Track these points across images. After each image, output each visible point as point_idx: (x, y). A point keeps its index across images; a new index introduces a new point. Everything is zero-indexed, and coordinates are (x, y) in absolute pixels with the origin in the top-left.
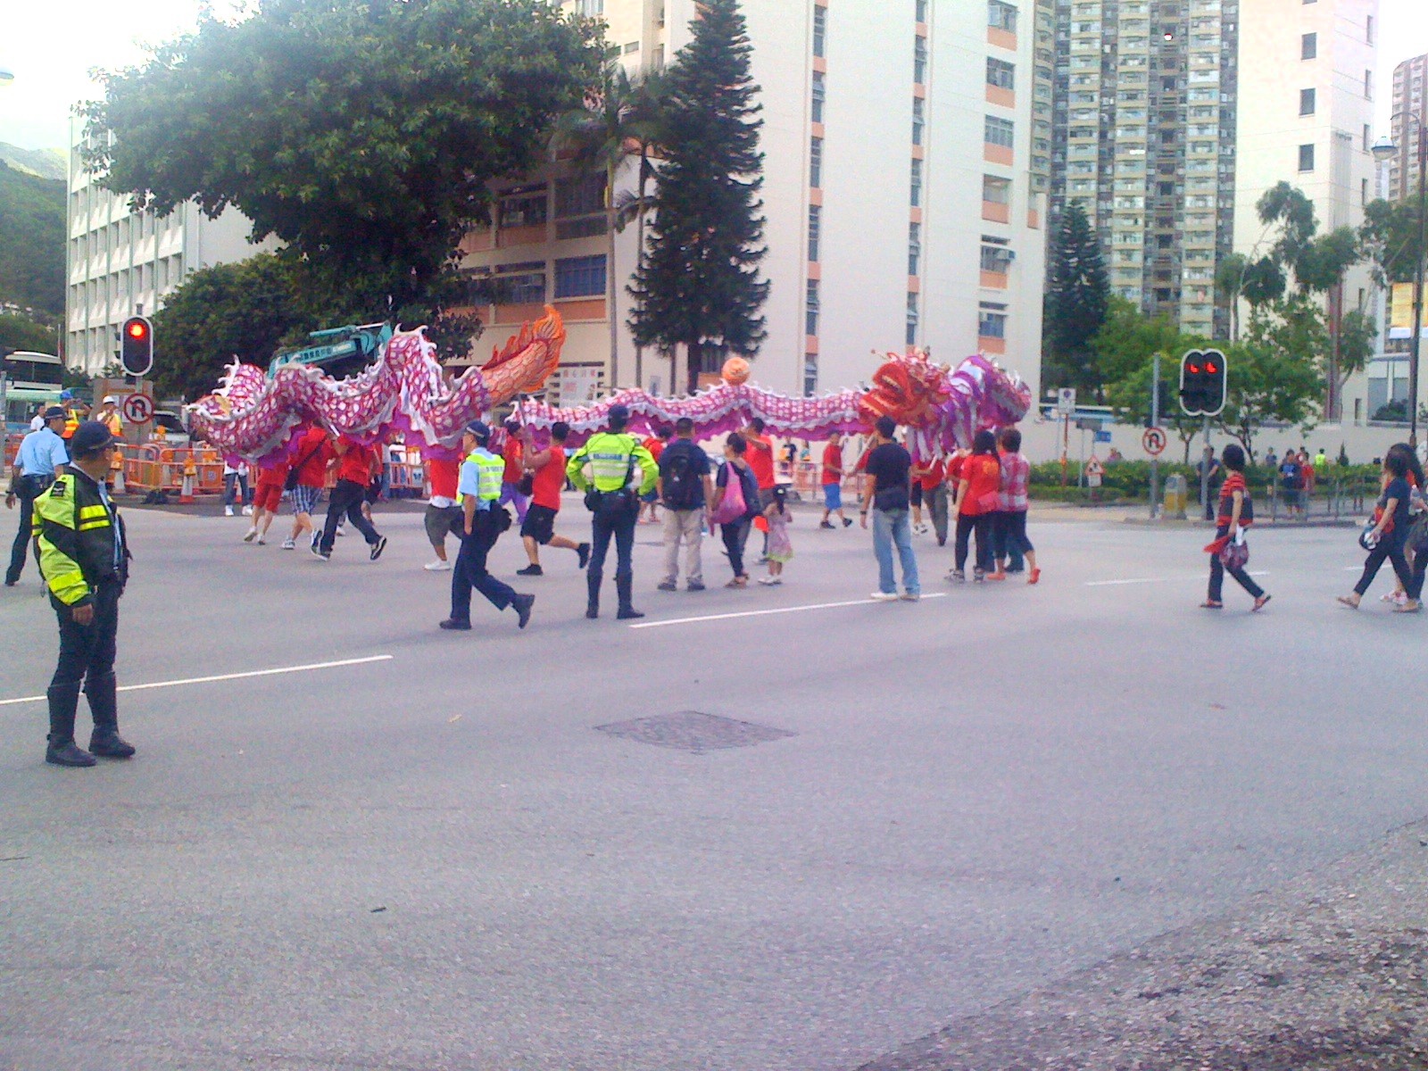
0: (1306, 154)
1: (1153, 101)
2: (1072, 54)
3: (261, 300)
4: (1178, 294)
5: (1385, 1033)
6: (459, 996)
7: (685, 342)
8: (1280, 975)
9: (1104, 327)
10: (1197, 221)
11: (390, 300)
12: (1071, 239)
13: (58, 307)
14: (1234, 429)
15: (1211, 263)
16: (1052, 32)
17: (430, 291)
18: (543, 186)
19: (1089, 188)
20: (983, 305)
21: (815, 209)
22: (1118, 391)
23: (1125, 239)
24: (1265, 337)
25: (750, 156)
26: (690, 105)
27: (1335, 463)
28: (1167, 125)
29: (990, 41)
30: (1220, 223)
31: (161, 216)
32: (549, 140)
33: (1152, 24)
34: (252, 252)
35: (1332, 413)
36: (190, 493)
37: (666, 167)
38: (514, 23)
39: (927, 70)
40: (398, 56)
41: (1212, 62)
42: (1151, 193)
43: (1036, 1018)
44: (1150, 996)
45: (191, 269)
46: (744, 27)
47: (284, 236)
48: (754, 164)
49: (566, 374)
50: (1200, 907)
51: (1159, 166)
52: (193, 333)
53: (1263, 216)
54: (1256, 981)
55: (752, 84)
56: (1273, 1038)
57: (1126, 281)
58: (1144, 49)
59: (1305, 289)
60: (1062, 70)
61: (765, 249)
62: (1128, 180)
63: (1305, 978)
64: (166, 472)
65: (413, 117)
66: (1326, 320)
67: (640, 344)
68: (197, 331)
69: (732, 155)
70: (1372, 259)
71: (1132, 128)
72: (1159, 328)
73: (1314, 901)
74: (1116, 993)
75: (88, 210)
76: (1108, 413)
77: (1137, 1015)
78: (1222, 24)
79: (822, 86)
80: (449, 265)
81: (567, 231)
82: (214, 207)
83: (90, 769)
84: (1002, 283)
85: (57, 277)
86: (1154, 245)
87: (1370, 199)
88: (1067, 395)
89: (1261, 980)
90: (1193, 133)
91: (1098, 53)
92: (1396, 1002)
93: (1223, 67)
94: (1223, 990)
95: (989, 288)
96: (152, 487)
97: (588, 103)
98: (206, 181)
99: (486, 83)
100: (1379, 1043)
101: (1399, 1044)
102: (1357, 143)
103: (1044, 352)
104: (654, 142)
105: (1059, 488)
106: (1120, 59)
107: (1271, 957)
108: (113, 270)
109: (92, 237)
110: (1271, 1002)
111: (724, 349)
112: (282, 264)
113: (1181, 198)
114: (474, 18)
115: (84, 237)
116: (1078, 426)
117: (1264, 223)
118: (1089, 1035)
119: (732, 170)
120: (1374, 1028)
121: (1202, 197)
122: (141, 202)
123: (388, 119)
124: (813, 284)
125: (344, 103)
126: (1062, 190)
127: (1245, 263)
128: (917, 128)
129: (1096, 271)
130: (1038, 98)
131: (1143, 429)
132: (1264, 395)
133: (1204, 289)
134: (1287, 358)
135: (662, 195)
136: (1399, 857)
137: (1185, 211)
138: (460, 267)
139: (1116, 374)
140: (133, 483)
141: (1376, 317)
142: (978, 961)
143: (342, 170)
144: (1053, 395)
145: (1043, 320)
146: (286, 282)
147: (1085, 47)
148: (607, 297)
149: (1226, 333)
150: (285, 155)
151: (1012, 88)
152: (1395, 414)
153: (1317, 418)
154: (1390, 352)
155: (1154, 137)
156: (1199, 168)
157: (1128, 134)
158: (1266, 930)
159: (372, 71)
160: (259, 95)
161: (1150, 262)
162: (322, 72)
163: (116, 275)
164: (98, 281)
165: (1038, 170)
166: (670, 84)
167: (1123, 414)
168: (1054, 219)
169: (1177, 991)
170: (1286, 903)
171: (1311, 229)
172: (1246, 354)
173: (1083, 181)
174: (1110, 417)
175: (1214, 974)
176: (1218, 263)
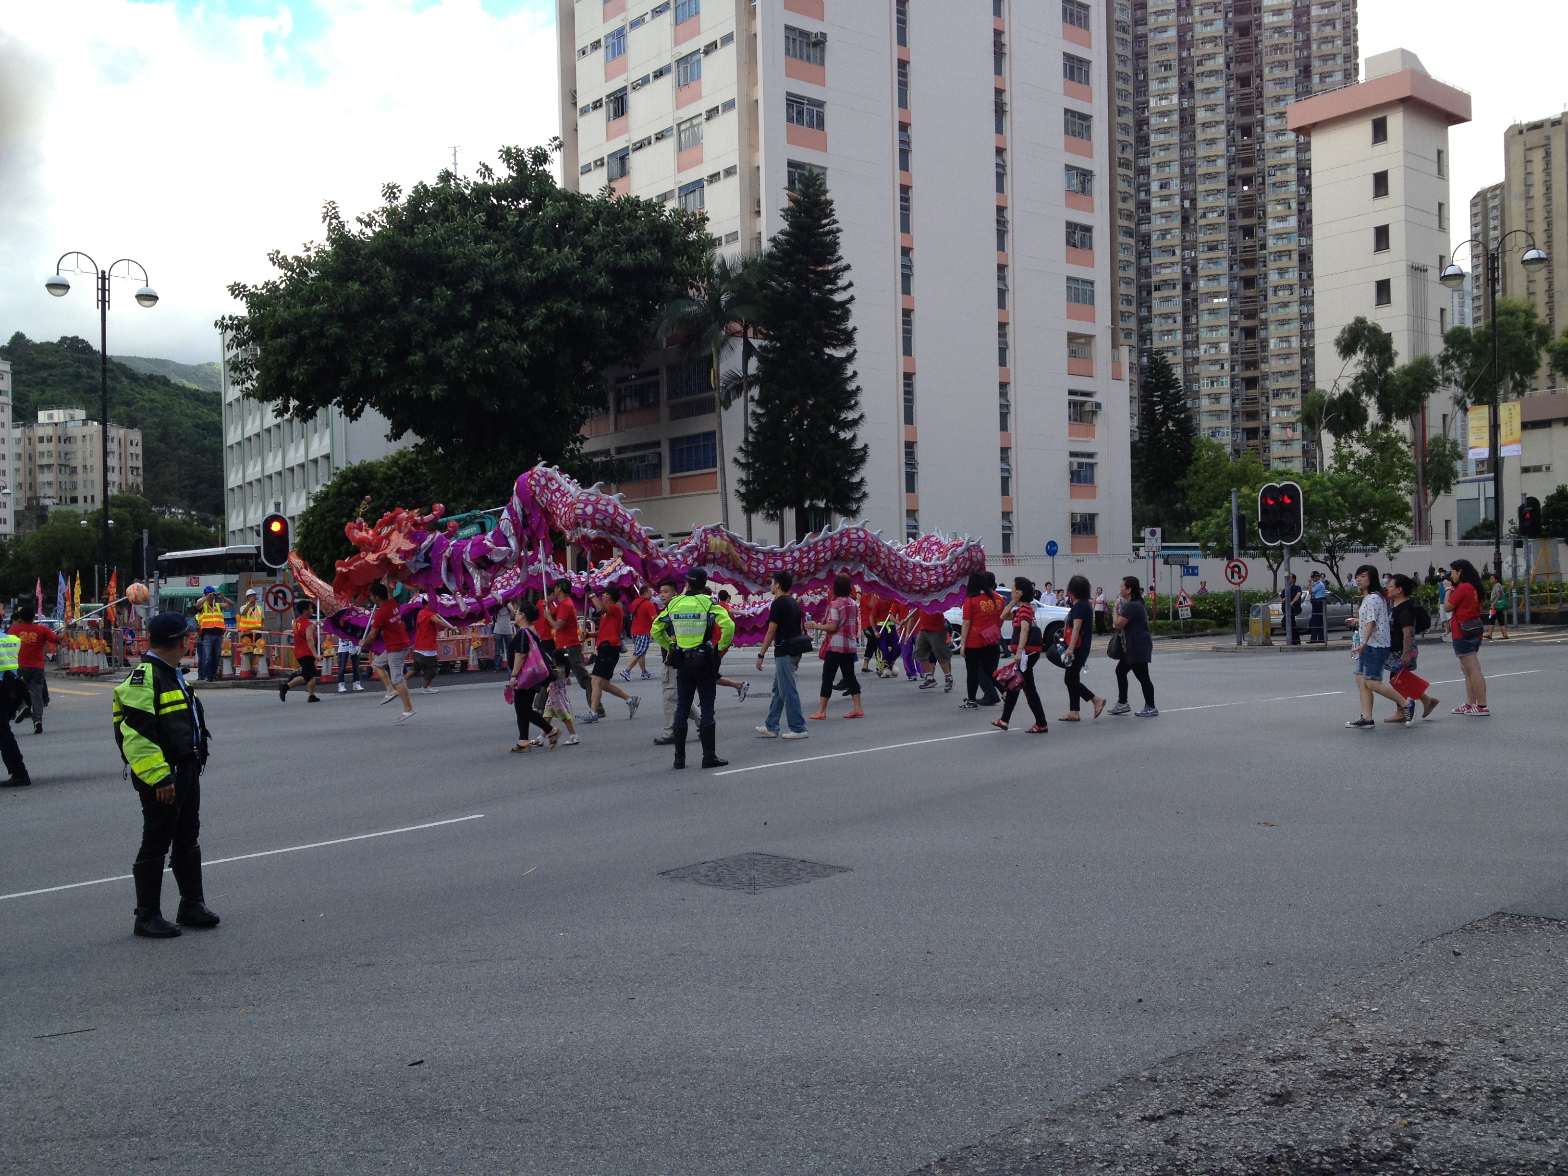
0: (1383, 289)
1: (1234, 250)
2: (1152, 211)
4: (1267, 432)
5: (1387, 1150)
7: (791, 507)
8: (1289, 1093)
9: (1192, 468)
10: (1282, 362)
12: (1157, 387)
13: (219, 510)
14: (1321, 557)
15: (1297, 400)
16: (1133, 193)
18: (656, 372)
19: (1175, 337)
20: (1073, 454)
21: (908, 377)
22: (1204, 529)
23: (1212, 383)
24: (1350, 467)
25: (844, 332)
26: (785, 288)
28: (1248, 272)
29: (1068, 205)
30: (1304, 362)
31: (305, 420)
32: (657, 329)
33: (1229, 177)
34: (393, 448)
35: (1422, 535)
37: (766, 346)
38: (622, 222)
39: (1008, 240)
40: (516, 260)
41: (1290, 208)
42: (1236, 338)
43: (1034, 1146)
44: (1152, 1119)
45: (338, 468)
46: (832, 210)
47: (417, 432)
48: (848, 338)
50: (1219, 1026)
51: (1242, 312)
53: (1341, 352)
54: (1262, 1100)
55: (843, 263)
56: (1270, 1160)
57: (1216, 423)
58: (1222, 201)
59: (1387, 418)
60: (1144, 228)
61: (862, 417)
62: (1212, 328)
63: (1313, 1095)
65: (531, 316)
66: (1410, 447)
67: (749, 510)
69: (826, 331)
70: (1453, 384)
71: (1215, 278)
72: (1246, 465)
73: (1334, 1016)
74: (1118, 1116)
75: (242, 419)
76: (1196, 548)
77: (1134, 1140)
78: (1298, 170)
79: (910, 261)
80: (572, 450)
81: (679, 412)
82: (354, 410)
83: (175, 940)
84: (1091, 433)
85: (218, 481)
86: (1240, 388)
87: (1448, 328)
88: (1153, 533)
89: (1267, 1099)
90: (1273, 278)
91: (1179, 208)
92: (1404, 1117)
93: (1300, 212)
94: (1227, 1111)
95: (1080, 439)
97: (692, 292)
98: (344, 386)
99: (597, 280)
100: (1380, 1161)
101: (1400, 1161)
102: (1433, 274)
103: (1134, 495)
104: (755, 324)
106: (1200, 212)
107: (1282, 1075)
108: (267, 473)
109: (246, 443)
110: (1275, 1121)
111: (827, 511)
112: (420, 458)
113: (1266, 340)
114: (585, 220)
115: (239, 443)
116: (1166, 562)
117: (1344, 358)
119: (828, 345)
120: (1376, 1146)
121: (1286, 339)
122: (286, 409)
123: (509, 320)
124: (910, 446)
125: (468, 307)
126: (1148, 342)
127: (1326, 398)
128: (1002, 294)
129: (1182, 416)
130: (1121, 256)
131: (1225, 562)
132: (1349, 522)
133: (1292, 426)
134: (1372, 485)
135: (763, 373)
136: (1430, 969)
137: (1269, 353)
138: (582, 451)
139: (1205, 511)
140: (276, 667)
141: (1460, 441)
142: (987, 1089)
143: (468, 368)
144: (1142, 535)
145: (1132, 464)
146: (424, 474)
147: (1165, 204)
148: (718, 469)
149: (1314, 466)
150: (417, 358)
151: (1091, 248)
152: (1485, 532)
153: (1404, 541)
154: (1482, 473)
155: (1235, 284)
156: (1281, 310)
157: (1211, 283)
158: (1281, 1048)
159: (492, 275)
160: (389, 303)
161: (1237, 403)
162: (447, 279)
163: (270, 477)
164: (254, 483)
165: (1122, 325)
166: (767, 269)
167: (1209, 548)
168: (1142, 370)
169: (1180, 1113)
170: (1306, 1019)
171: (1391, 362)
172: (1328, 484)
173: (1169, 332)
174: (1199, 552)
175: (1221, 1094)
176: (1304, 400)
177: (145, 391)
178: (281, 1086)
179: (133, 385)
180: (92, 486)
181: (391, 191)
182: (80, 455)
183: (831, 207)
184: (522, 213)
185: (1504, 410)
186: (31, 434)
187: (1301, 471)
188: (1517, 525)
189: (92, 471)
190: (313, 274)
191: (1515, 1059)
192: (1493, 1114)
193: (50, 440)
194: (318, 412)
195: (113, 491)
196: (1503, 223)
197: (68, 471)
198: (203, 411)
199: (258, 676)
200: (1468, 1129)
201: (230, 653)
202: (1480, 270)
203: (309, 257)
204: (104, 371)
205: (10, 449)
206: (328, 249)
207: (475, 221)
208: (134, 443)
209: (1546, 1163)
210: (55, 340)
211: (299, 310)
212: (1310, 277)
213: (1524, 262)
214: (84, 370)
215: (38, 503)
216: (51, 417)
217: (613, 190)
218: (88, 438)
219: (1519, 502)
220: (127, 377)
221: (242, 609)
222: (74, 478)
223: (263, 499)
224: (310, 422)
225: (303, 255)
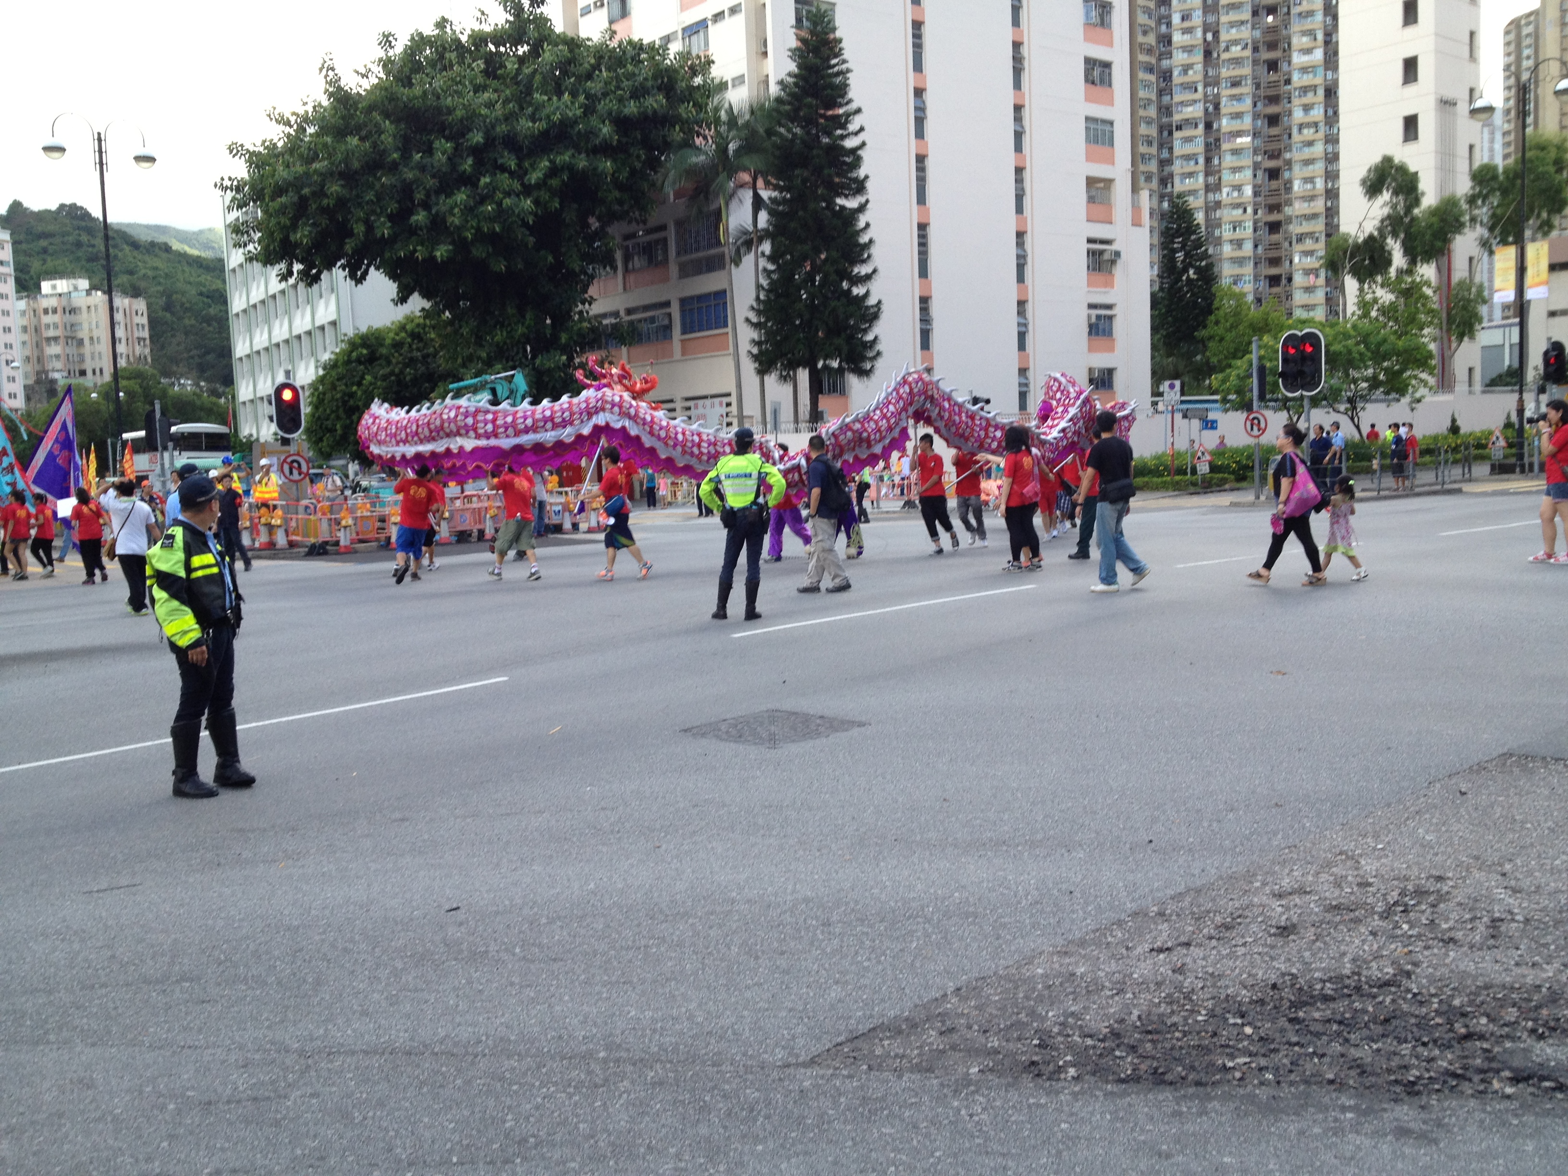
0: (1411, 124)
1: (1258, 86)
2: (1174, 45)
3: (412, 359)
4: (1290, 280)
5: (1387, 977)
6: (512, 984)
7: (804, 367)
8: (1294, 926)
9: (1212, 318)
10: (1306, 205)
11: (529, 348)
12: (1178, 233)
13: (229, 380)
14: (1342, 408)
15: (1321, 245)
16: (1153, 25)
17: (564, 338)
18: (663, 228)
19: (1197, 180)
20: (1091, 306)
21: (923, 227)
22: (1224, 381)
23: (1235, 229)
24: (1374, 314)
25: (856, 180)
26: (795, 135)
27: (1446, 432)
28: (1273, 110)
29: (1086, 39)
30: (1329, 204)
31: (310, 285)
32: (664, 182)
33: (1253, 7)
34: (400, 313)
35: (1445, 383)
36: (348, 543)
37: (776, 198)
38: (625, 66)
39: (1025, 77)
40: (516, 109)
41: (1315, 39)
42: (1259, 180)
43: (1046, 976)
44: (1161, 950)
45: (345, 335)
46: (841, 49)
47: (426, 295)
48: (860, 187)
49: (696, 407)
50: (1227, 864)
51: (1265, 152)
52: (352, 395)
53: (1367, 192)
54: (1268, 932)
55: (853, 106)
56: (1274, 986)
57: (1237, 271)
58: (1246, 33)
59: (1413, 262)
60: (1165, 63)
61: (875, 271)
62: (1235, 170)
63: (1318, 927)
64: (325, 525)
65: (534, 169)
66: (1435, 292)
67: (762, 372)
68: (355, 392)
69: (837, 180)
70: (1478, 226)
71: (1238, 116)
72: (1268, 314)
73: (1341, 853)
74: (1127, 948)
75: (247, 285)
76: (1215, 401)
77: (1142, 970)
79: (924, 102)
80: (581, 313)
81: (690, 270)
82: (359, 273)
83: (213, 800)
84: (1110, 284)
85: (225, 351)
86: (1263, 232)
87: (1476, 165)
88: (1172, 387)
89: (1273, 931)
90: (1298, 115)
91: (1201, 41)
92: (1405, 946)
93: (1326, 43)
94: (1234, 942)
95: (1099, 290)
96: (313, 540)
97: (699, 141)
98: (348, 248)
99: (600, 130)
100: (1380, 986)
102: (1463, 108)
103: (1154, 347)
104: (765, 175)
105: (1169, 478)
106: (1223, 45)
107: (1288, 909)
108: (274, 341)
109: (252, 310)
110: (1280, 952)
111: (840, 371)
112: (428, 322)
113: (1289, 183)
114: (586, 65)
115: (245, 311)
116: (1185, 416)
117: (1369, 199)
118: (1094, 988)
119: (839, 195)
120: (1376, 973)
121: (1310, 180)
122: (290, 273)
123: (512, 174)
124: (924, 301)
125: (470, 161)
126: (1169, 186)
127: (1350, 241)
128: (1018, 136)
129: (1203, 263)
130: (1142, 94)
131: (1245, 415)
132: (1370, 371)
133: (1315, 272)
134: (1396, 332)
135: (775, 226)
136: (1436, 807)
137: (1293, 196)
138: (591, 313)
139: (1224, 363)
140: (294, 538)
141: (1486, 284)
142: (1001, 924)
143: (472, 227)
144: (1161, 389)
145: (1152, 316)
146: (432, 340)
147: (1187, 37)
148: (729, 329)
149: (1337, 314)
150: (420, 217)
151: (1110, 85)
152: (1508, 379)
153: (1427, 390)
154: (1507, 318)
155: (1259, 123)
156: (1306, 150)
157: (1234, 122)
158: (1286, 883)
159: (493, 127)
160: (389, 160)
161: (1260, 249)
162: (447, 132)
163: (278, 345)
164: (262, 352)
165: (1142, 168)
166: (775, 114)
167: (1229, 401)
168: (1163, 215)
169: (1188, 945)
170: (1312, 857)
171: (1417, 202)
172: (1352, 333)
173: (1191, 175)
174: (1217, 405)
175: (1228, 927)
176: (1327, 244)
177: (147, 258)
178: (324, 932)
179: (136, 253)
180: (100, 358)
181: (387, 40)
182: (85, 326)
183: (842, 45)
184: (522, 60)
185: (1531, 250)
186: (36, 306)
187: (1324, 320)
188: (1542, 371)
189: (99, 342)
190: (311, 130)
191: (1515, 891)
192: (1491, 942)
193: (55, 311)
194: (322, 277)
195: (122, 363)
196: (1536, 52)
197: (75, 343)
198: (206, 278)
199: (278, 547)
200: (1467, 956)
201: (248, 524)
202: (1512, 102)
203: (307, 112)
204: (107, 238)
205: (16, 322)
206: (325, 103)
207: (473, 69)
208: (140, 313)
209: (1539, 987)
210: (54, 207)
211: (299, 169)
212: (1336, 113)
213: (1558, 93)
214: (84, 238)
215: (47, 377)
216: (54, 287)
217: (615, 32)
218: (93, 309)
219: (1544, 347)
220: (127, 243)
221: (257, 478)
222: (82, 351)
223: (272, 369)
224: (315, 287)
225: (301, 112)
